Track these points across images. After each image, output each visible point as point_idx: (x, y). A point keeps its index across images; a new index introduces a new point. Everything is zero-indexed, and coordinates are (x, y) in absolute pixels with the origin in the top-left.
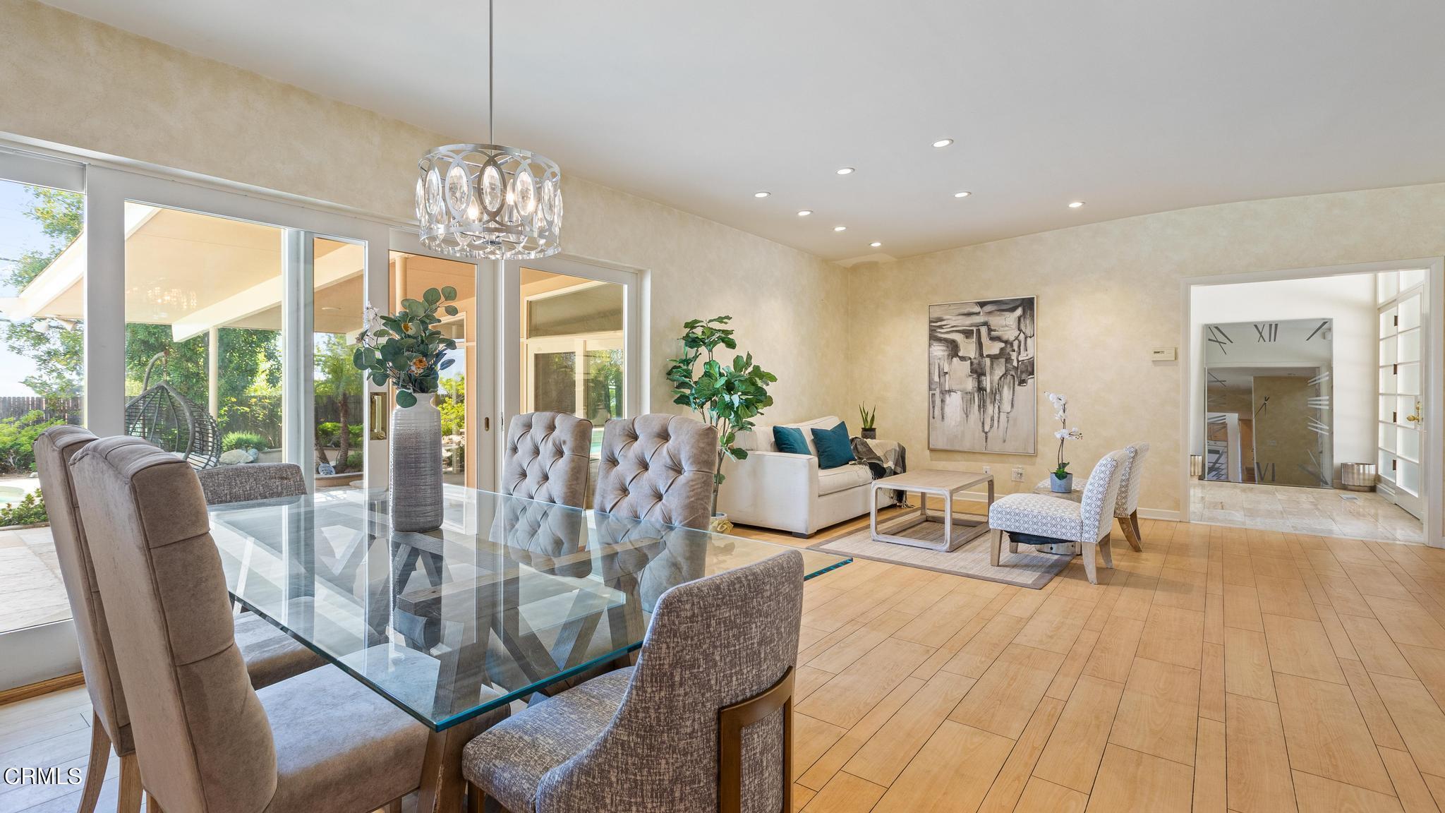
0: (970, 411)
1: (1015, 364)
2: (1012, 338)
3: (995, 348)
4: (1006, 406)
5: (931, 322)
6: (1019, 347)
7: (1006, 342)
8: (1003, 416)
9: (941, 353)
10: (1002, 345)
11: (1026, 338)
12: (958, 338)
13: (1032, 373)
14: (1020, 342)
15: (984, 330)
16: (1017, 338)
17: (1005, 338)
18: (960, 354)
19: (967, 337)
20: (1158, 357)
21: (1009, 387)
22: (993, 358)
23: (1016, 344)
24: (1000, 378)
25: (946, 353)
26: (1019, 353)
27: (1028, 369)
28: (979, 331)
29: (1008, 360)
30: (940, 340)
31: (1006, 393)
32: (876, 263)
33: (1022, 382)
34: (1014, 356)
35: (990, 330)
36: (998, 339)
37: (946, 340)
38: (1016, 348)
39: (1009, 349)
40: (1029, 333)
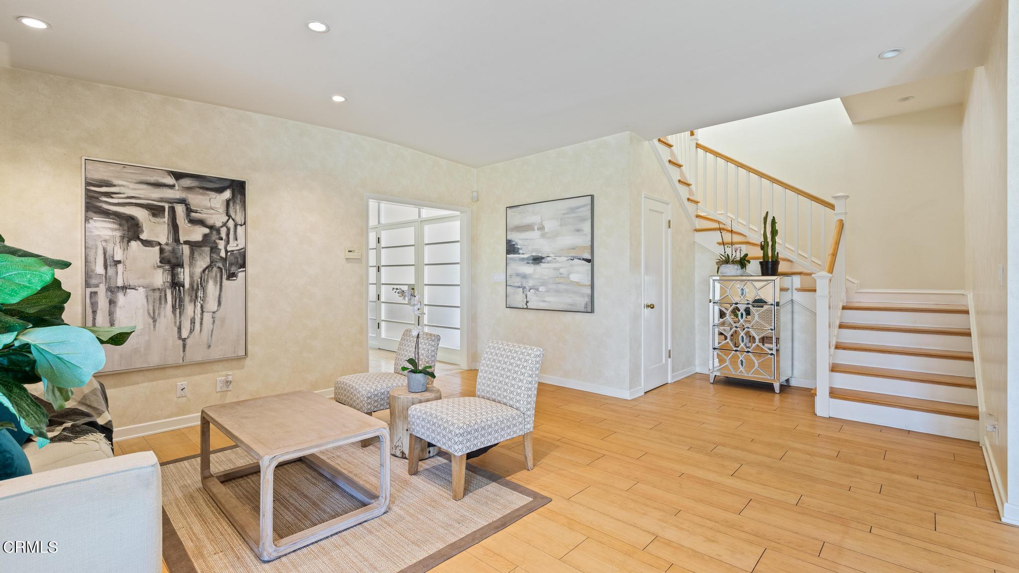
0: (159, 314)
1: (223, 254)
2: (218, 224)
3: (197, 234)
4: (212, 305)
5: (88, 184)
6: (228, 235)
7: (211, 228)
8: (207, 317)
9: (110, 233)
10: (207, 231)
11: (236, 226)
12: (141, 214)
13: (243, 265)
14: (228, 230)
15: (180, 209)
16: (225, 224)
17: (210, 222)
18: (143, 236)
19: (154, 215)
20: (351, 255)
21: (215, 282)
22: (193, 245)
23: (223, 231)
24: (204, 271)
25: (118, 234)
26: (228, 242)
27: (240, 261)
28: (173, 211)
29: (214, 249)
30: (106, 214)
31: (212, 288)
33: (232, 276)
34: (221, 245)
35: (189, 211)
36: (201, 223)
37: (118, 216)
38: (223, 235)
39: (214, 237)
40: (239, 219)
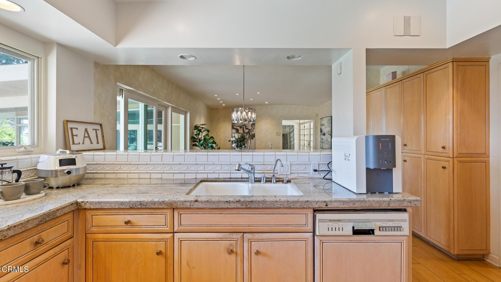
1: (251, 135)
2: (250, 129)
3: (247, 131)
4: (249, 144)
5: (232, 124)
6: (252, 131)
7: (249, 130)
8: (248, 146)
9: (235, 132)
10: (248, 130)
11: (253, 129)
12: (239, 128)
13: (255, 137)
14: (252, 130)
15: (244, 127)
16: (251, 129)
17: (249, 129)
18: (239, 132)
19: (241, 128)
20: (277, 134)
21: (250, 140)
22: (246, 133)
23: (251, 130)
24: (248, 138)
25: (236, 132)
26: (252, 132)
27: (254, 136)
28: (243, 127)
29: (250, 134)
30: (234, 128)
31: (249, 141)
32: (218, 108)
33: (252, 139)
34: (251, 133)
35: (246, 127)
36: (247, 129)
37: (236, 128)
38: (251, 131)
39: (250, 131)
40: (254, 128)
